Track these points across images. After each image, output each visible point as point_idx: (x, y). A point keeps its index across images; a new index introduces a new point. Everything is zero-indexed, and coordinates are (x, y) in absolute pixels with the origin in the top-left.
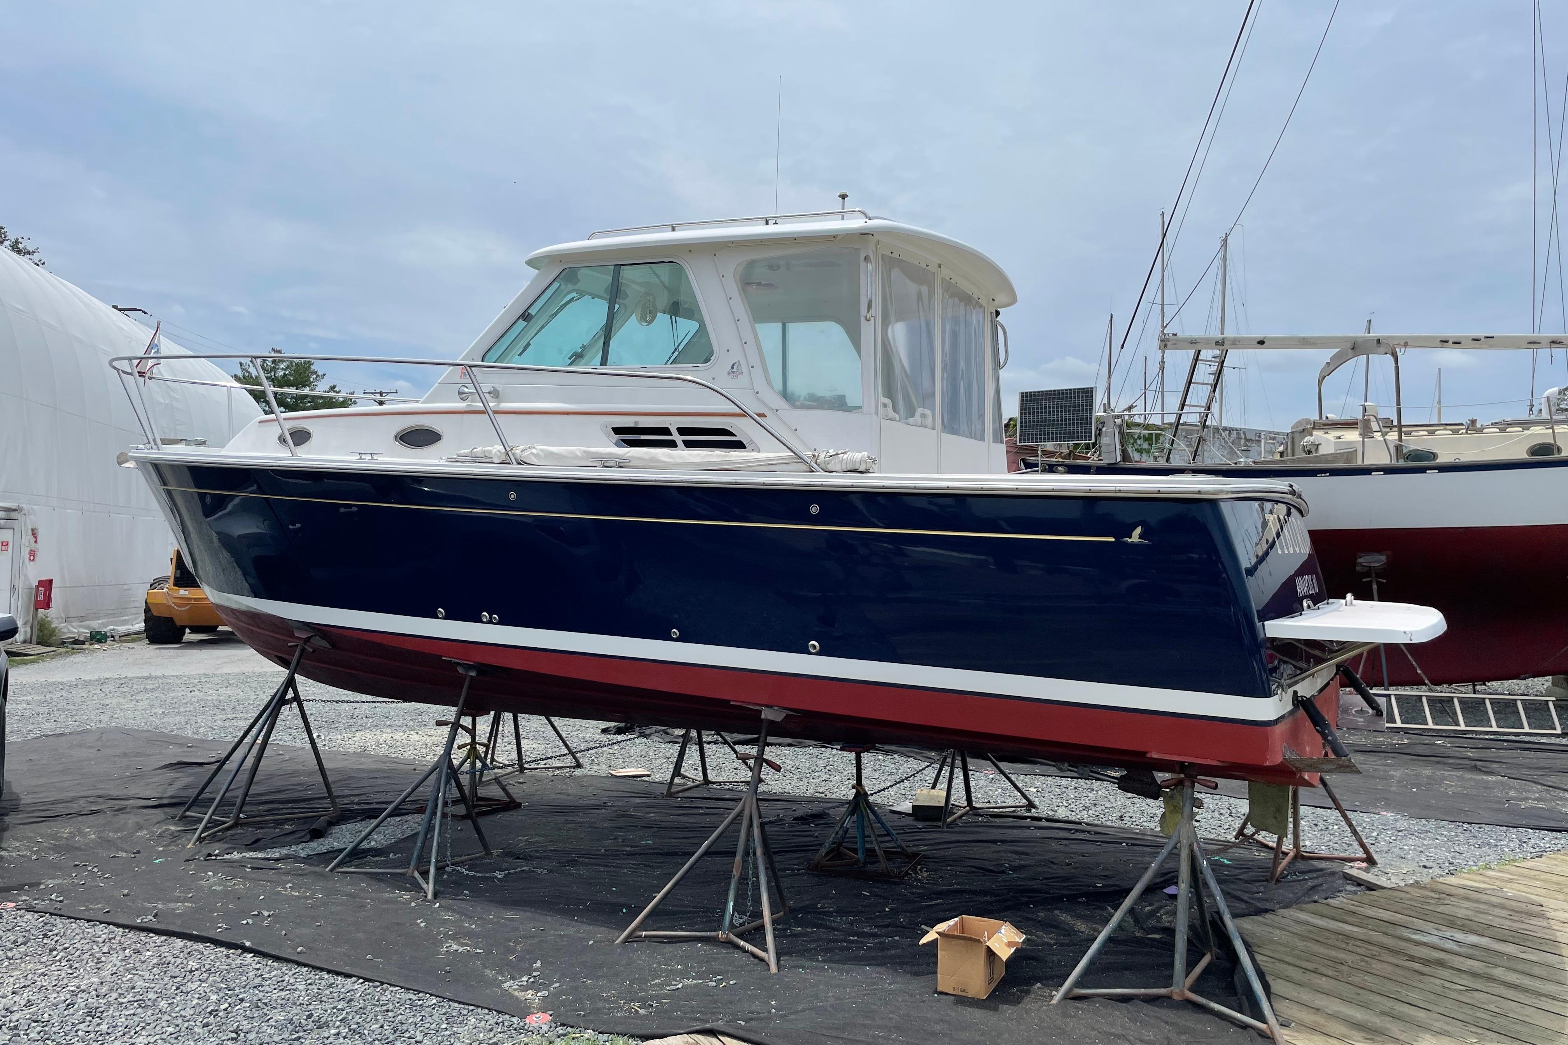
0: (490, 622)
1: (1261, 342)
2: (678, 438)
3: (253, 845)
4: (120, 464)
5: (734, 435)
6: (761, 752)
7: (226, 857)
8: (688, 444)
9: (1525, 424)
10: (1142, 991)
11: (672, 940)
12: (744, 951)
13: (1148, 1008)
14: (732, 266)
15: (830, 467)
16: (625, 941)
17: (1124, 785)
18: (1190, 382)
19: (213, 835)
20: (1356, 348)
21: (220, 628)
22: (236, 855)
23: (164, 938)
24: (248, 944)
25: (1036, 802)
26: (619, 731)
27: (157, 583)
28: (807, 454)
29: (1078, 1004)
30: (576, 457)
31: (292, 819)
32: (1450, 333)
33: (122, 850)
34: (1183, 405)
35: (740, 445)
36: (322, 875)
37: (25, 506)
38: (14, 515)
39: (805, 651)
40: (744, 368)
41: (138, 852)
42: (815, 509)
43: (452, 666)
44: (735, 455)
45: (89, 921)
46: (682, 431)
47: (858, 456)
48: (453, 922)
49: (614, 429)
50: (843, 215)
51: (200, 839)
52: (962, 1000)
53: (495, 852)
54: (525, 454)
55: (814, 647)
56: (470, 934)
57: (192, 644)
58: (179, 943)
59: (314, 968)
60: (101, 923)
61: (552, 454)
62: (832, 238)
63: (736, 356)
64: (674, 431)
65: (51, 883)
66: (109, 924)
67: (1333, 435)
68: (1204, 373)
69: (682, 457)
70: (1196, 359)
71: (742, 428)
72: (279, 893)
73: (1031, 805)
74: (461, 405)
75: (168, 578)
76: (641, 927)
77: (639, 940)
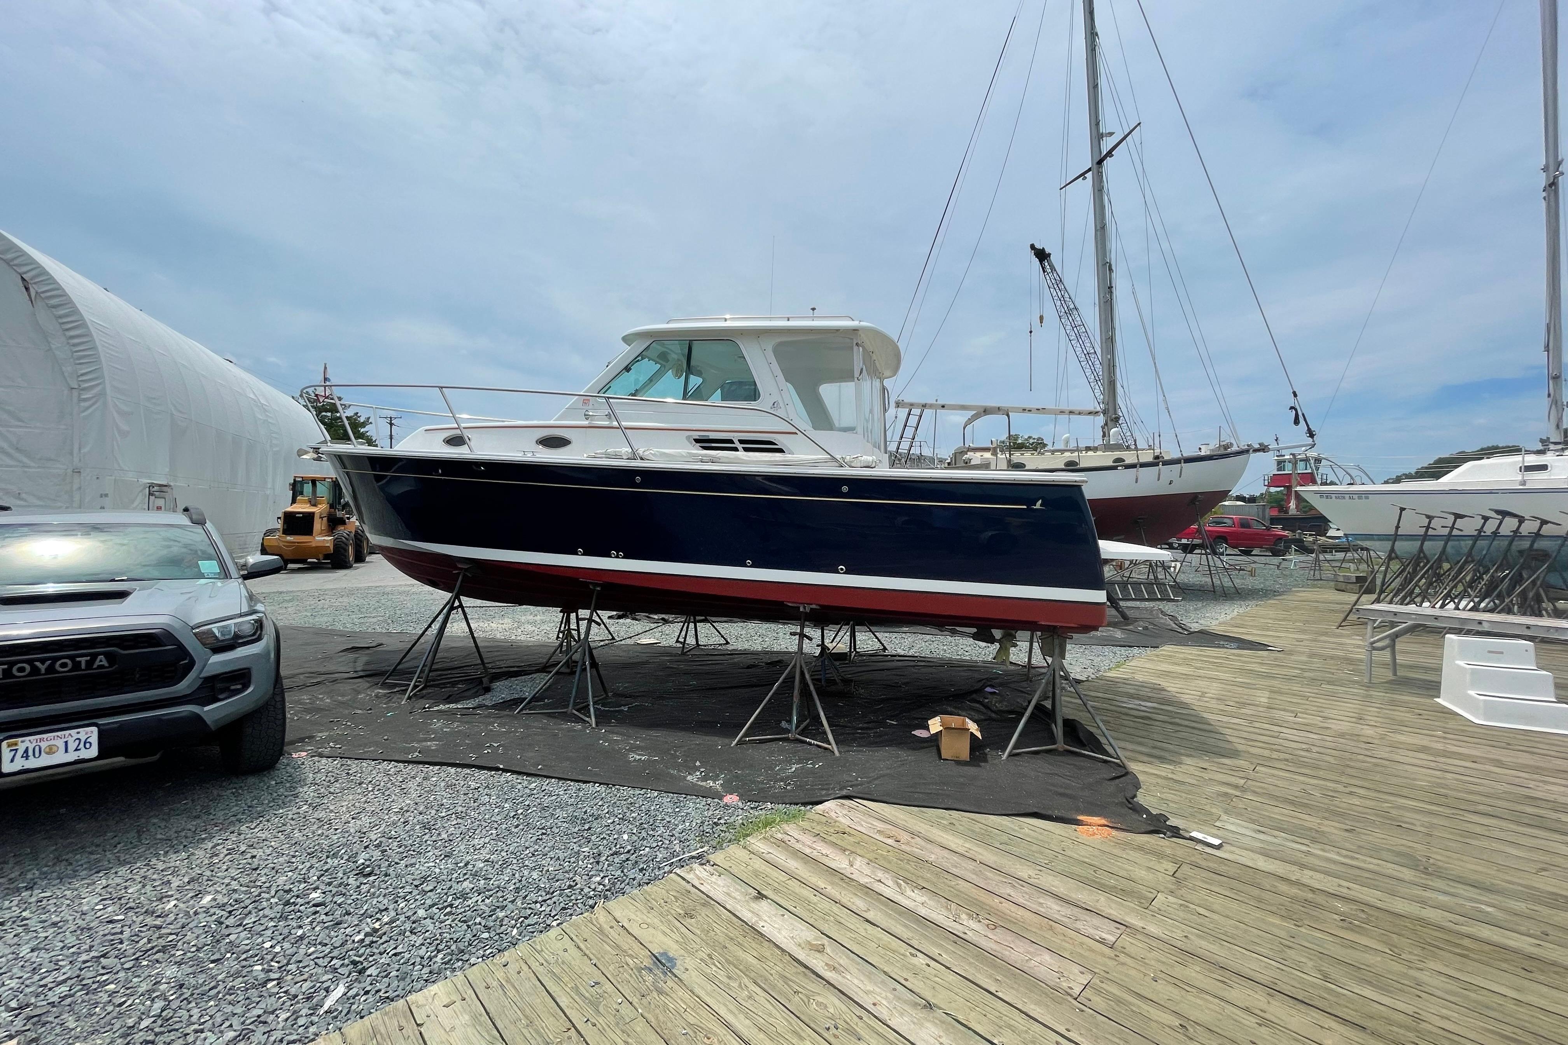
0: (617, 557)
1: (943, 407)
2: (740, 446)
3: (448, 700)
4: (299, 456)
5: (776, 444)
6: (802, 630)
7: (436, 708)
8: (746, 450)
9: (1062, 451)
10: (1044, 748)
11: (762, 742)
12: (810, 744)
13: (1049, 757)
14: (769, 345)
15: (853, 465)
16: (737, 744)
17: (976, 637)
18: (905, 426)
19: (415, 695)
20: (986, 411)
21: (309, 560)
22: (442, 707)
23: (438, 767)
24: (501, 766)
25: (887, 647)
26: (619, 617)
27: (269, 532)
28: (838, 457)
29: (1016, 758)
30: (683, 456)
31: (461, 681)
32: (1027, 406)
33: (358, 709)
34: (902, 437)
35: (781, 451)
36: (513, 716)
37: (172, 484)
38: (165, 489)
39: (836, 572)
40: (781, 405)
41: (370, 709)
42: (845, 489)
43: (586, 585)
44: (777, 456)
45: (374, 760)
46: (741, 442)
47: (870, 458)
48: (622, 741)
49: (695, 440)
50: (813, 318)
51: (409, 698)
52: (959, 763)
53: (610, 694)
54: (646, 453)
55: (842, 569)
56: (638, 748)
57: (293, 571)
58: (452, 770)
59: (560, 779)
60: (384, 761)
61: (665, 453)
62: (836, 331)
63: (776, 397)
64: (736, 441)
65: (324, 735)
66: (391, 761)
67: (978, 454)
68: (913, 420)
69: (756, 457)
70: (909, 414)
71: (781, 441)
72: (491, 730)
73: (885, 649)
74: (586, 423)
75: (278, 529)
76: (745, 735)
77: (745, 743)
